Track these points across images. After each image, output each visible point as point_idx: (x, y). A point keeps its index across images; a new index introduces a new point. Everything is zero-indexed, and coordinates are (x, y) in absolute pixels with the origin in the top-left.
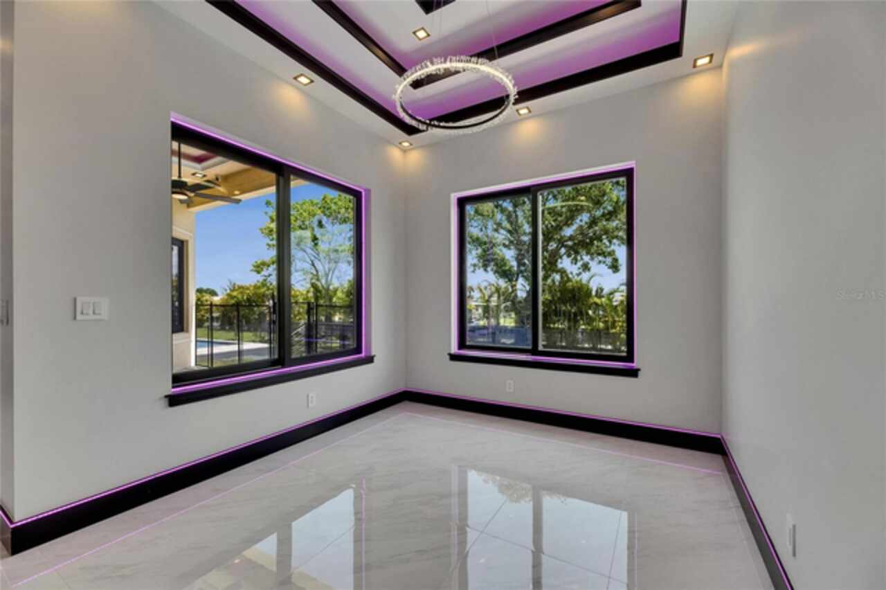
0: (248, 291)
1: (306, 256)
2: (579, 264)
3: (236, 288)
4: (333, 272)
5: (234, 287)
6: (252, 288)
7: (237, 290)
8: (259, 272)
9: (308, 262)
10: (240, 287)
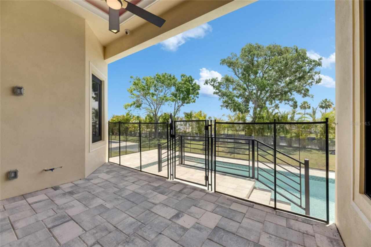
0: (120, 118)
1: (147, 102)
2: (273, 105)
3: (115, 116)
4: (159, 109)
5: (114, 116)
6: (122, 117)
7: (115, 117)
8: (126, 109)
9: (148, 105)
10: (116, 116)
